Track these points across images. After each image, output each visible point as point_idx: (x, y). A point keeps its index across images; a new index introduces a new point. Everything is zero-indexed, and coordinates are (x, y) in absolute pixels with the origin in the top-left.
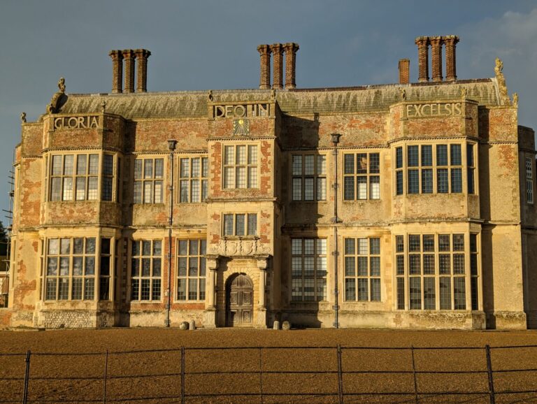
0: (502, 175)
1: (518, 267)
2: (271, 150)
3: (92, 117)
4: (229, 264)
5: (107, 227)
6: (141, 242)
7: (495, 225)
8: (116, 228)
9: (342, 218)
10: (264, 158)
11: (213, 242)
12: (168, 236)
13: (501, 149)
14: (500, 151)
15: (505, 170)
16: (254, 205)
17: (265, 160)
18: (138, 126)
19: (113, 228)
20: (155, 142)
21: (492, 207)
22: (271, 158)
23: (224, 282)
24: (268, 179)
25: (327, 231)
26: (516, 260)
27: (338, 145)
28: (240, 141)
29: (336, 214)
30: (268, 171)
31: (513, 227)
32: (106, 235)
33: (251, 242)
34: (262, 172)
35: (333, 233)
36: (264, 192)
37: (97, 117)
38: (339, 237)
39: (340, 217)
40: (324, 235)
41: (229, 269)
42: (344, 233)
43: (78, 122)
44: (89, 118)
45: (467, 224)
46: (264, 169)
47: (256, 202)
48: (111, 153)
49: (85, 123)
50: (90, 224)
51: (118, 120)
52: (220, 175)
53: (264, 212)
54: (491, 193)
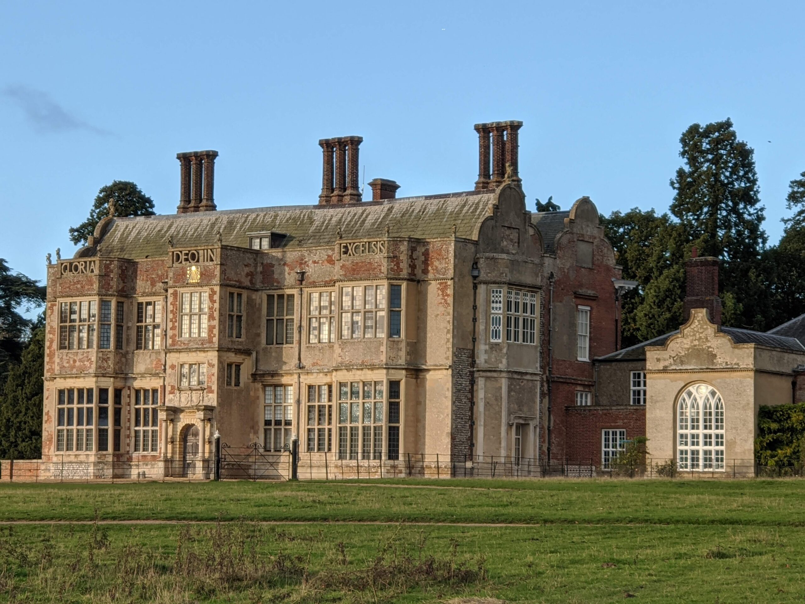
0: (438, 315)
1: (448, 415)
2: (216, 297)
3: (90, 262)
4: (182, 416)
5: (103, 376)
6: (142, 392)
7: (428, 370)
8: (114, 377)
9: (305, 364)
10: (211, 305)
11: (171, 393)
12: (162, 384)
13: (439, 286)
14: (438, 289)
15: (441, 309)
16: (202, 354)
17: (212, 308)
18: (139, 266)
19: (111, 377)
20: (153, 284)
21: (428, 350)
22: (217, 305)
23: (178, 433)
24: (214, 327)
25: (292, 377)
26: (447, 407)
27: (304, 283)
28: (193, 288)
29: (300, 359)
30: (214, 319)
31: (445, 372)
32: (103, 385)
33: (199, 392)
34: (209, 321)
35: (297, 380)
36: (210, 341)
37: (94, 261)
38: (301, 384)
39: (304, 362)
40: (290, 383)
41: (182, 420)
42: (307, 380)
43: (80, 267)
44: (88, 263)
45: (385, 371)
46: (211, 317)
47: (204, 351)
48: (108, 298)
49: (85, 268)
50: (88, 375)
51: (116, 263)
52: (177, 324)
53: (210, 362)
54: (429, 335)
